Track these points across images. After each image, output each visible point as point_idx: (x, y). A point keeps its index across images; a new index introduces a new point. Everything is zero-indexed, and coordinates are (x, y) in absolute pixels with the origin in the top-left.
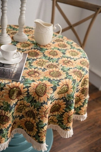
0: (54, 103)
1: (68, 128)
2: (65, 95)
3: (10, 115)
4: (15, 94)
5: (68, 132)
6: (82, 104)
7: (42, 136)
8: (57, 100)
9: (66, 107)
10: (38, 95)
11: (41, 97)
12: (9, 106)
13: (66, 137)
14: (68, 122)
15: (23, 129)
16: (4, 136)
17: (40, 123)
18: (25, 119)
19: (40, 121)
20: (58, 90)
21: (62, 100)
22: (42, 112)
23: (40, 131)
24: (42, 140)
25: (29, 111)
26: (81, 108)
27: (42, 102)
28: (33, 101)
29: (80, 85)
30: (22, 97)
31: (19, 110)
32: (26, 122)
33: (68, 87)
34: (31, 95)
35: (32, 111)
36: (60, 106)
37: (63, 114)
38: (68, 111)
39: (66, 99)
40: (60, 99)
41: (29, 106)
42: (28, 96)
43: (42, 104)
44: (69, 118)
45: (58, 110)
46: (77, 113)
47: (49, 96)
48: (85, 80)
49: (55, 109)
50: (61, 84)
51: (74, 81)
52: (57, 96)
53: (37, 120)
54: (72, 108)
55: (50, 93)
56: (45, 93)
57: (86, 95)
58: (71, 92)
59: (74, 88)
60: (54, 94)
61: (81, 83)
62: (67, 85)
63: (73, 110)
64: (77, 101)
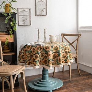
0: (54, 54)
3: (38, 55)
4: (40, 48)
9: (58, 55)
10: (47, 48)
12: (38, 52)
14: (60, 61)
16: (37, 63)
20: (53, 48)
21: (56, 53)
22: (48, 54)
23: (49, 62)
24: (50, 65)
25: (45, 56)
28: (46, 51)
30: (42, 50)
31: (42, 56)
32: (45, 61)
36: (56, 55)
37: (58, 59)
41: (45, 54)
42: (44, 49)
44: (60, 59)
45: (56, 58)
46: (66, 62)
47: (50, 49)
48: (65, 48)
49: (55, 57)
50: (54, 46)
51: (60, 46)
52: (54, 51)
53: (48, 58)
54: (60, 55)
55: (50, 48)
56: (49, 48)
57: (67, 54)
58: (59, 49)
59: (60, 48)
60: (52, 49)
61: (64, 49)
62: (56, 46)
63: (61, 57)
64: (64, 57)
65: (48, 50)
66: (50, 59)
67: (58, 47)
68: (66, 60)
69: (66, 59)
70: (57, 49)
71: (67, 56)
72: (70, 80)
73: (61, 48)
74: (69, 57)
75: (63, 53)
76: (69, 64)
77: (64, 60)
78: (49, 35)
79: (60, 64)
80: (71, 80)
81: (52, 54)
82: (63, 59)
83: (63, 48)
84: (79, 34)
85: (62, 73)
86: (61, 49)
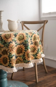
0: (18, 46)
1: (29, 61)
2: (23, 41)
5: (30, 64)
6: (37, 52)
7: (13, 63)
8: (19, 44)
9: (25, 49)
10: (6, 38)
11: (8, 39)
13: (29, 67)
14: (28, 57)
15: (2, 65)
17: (10, 55)
18: (2, 57)
19: (10, 53)
20: (18, 37)
21: (22, 45)
22: (10, 48)
23: (11, 60)
24: (12, 65)
25: (4, 51)
26: (37, 54)
27: (9, 42)
28: (5, 43)
29: (33, 40)
32: (3, 59)
33: (23, 36)
34: (3, 39)
35: (5, 50)
36: (22, 49)
37: (25, 54)
38: (27, 50)
39: (24, 44)
40: (21, 44)
41: (3, 47)
43: (9, 43)
44: (28, 55)
45: (21, 52)
46: (36, 58)
47: (13, 39)
48: (35, 37)
49: (19, 51)
50: (19, 34)
51: (27, 34)
52: (19, 42)
53: (8, 54)
54: (29, 48)
55: (13, 37)
56: (10, 37)
57: (38, 46)
58: (26, 39)
59: (27, 37)
60: (16, 39)
61: (33, 38)
62: (22, 34)
63: (30, 50)
64: (34, 50)
65: (10, 40)
66: (13, 54)
67: (25, 35)
68: (37, 55)
69: (37, 53)
70: (23, 38)
71: (37, 49)
72: (36, 82)
73: (29, 36)
74: (40, 50)
75: (31, 44)
76: (40, 61)
77: (33, 55)
78: (8, 20)
79: (28, 62)
80: (38, 82)
81: (16, 46)
82: (32, 53)
83: (32, 36)
84: (45, 21)
85: (22, 72)
86: (29, 39)
